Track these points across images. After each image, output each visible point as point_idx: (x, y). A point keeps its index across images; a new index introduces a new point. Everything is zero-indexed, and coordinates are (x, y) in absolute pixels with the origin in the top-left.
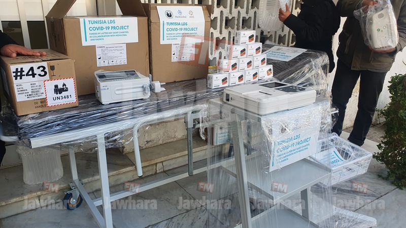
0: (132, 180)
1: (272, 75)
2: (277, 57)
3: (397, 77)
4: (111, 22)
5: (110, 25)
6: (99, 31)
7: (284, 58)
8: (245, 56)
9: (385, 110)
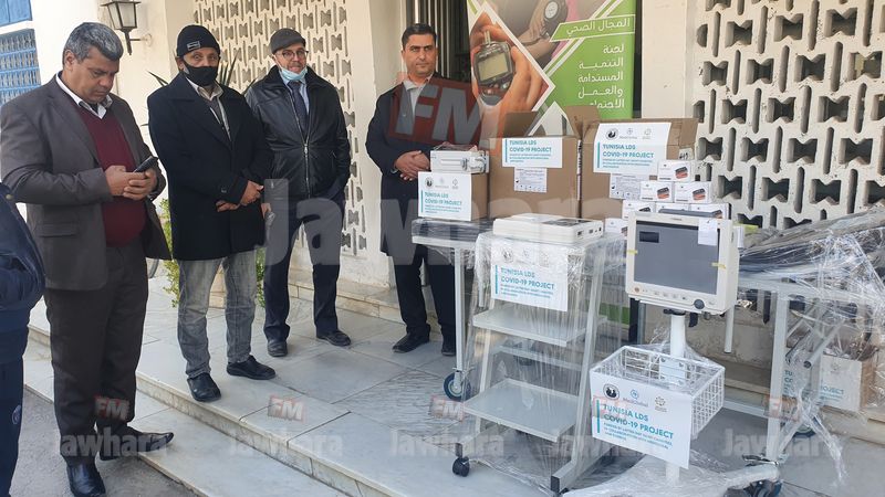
4: (532, 143)
5: (531, 146)
6: (520, 152)
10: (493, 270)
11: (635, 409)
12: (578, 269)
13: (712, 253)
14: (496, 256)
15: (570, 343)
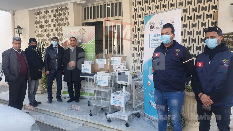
5: (101, 60)
6: (99, 61)
10: (97, 80)
11: (117, 99)
12: (110, 79)
13: (127, 76)
14: (97, 78)
15: (108, 91)
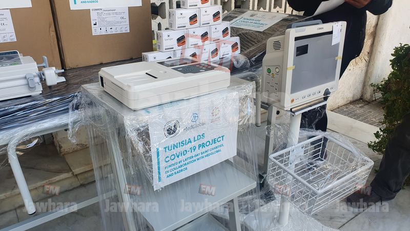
0: (71, 188)
1: (239, 51)
2: (249, 25)
3: (402, 48)
7: (259, 27)
8: (197, 24)
9: (381, 85)
